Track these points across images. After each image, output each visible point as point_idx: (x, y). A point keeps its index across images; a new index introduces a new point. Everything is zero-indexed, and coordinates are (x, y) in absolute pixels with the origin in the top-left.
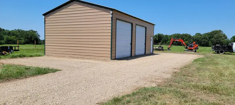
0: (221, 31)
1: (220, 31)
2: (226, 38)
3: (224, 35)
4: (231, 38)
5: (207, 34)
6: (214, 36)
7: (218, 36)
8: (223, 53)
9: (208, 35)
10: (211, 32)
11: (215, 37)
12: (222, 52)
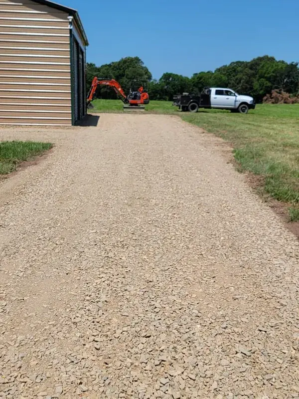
0: (140, 60)
1: (137, 60)
2: (150, 77)
3: (147, 72)
4: (160, 79)
5: (110, 65)
6: (127, 72)
7: (134, 72)
8: (195, 110)
9: (113, 69)
10: (120, 62)
11: (128, 74)
12: (193, 108)
